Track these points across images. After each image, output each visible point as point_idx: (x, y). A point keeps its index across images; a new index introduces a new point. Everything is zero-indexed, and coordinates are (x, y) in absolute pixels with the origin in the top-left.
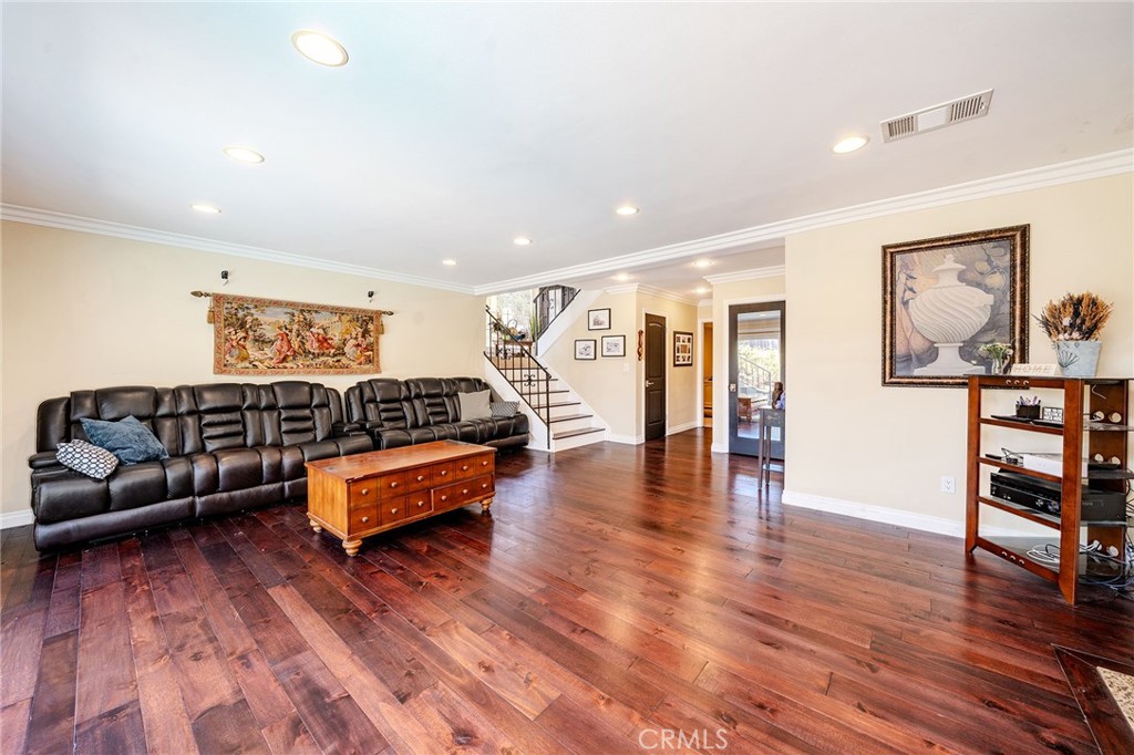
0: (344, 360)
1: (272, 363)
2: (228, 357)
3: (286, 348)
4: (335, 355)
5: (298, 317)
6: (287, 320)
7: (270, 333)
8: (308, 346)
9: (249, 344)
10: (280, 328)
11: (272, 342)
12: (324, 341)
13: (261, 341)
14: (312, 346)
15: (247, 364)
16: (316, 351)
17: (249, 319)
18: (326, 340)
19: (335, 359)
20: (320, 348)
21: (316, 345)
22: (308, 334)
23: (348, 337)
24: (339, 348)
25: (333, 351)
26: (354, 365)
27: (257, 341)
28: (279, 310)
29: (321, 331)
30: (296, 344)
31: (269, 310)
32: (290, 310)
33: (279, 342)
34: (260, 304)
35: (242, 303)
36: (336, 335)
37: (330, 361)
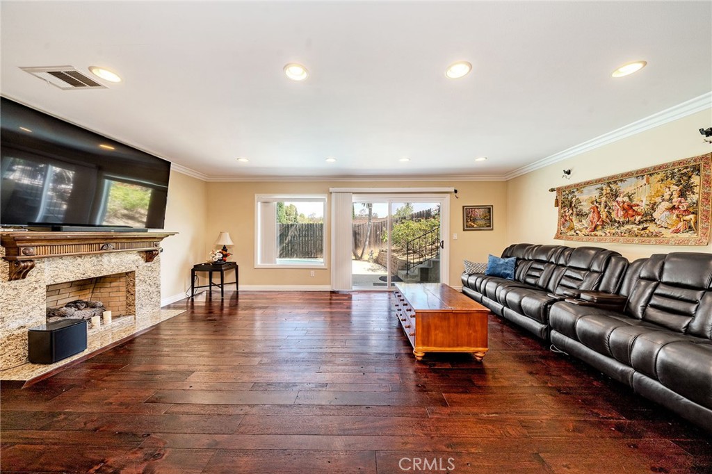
0: (652, 228)
1: (587, 232)
2: (562, 229)
3: (596, 219)
4: (640, 222)
5: (607, 190)
6: (598, 195)
7: (586, 207)
8: (614, 215)
9: (574, 218)
10: (592, 203)
11: (587, 215)
12: (629, 209)
13: (581, 215)
14: (618, 215)
15: (573, 232)
16: (621, 220)
17: (574, 200)
18: (631, 207)
19: (641, 227)
20: (625, 216)
21: (621, 213)
22: (614, 203)
23: (658, 200)
24: (646, 215)
25: (638, 218)
26: (667, 234)
27: (578, 215)
28: (593, 188)
29: (626, 199)
30: (604, 215)
31: (585, 190)
32: (599, 186)
33: (591, 215)
34: (579, 187)
35: (570, 190)
36: (642, 201)
37: (635, 228)
